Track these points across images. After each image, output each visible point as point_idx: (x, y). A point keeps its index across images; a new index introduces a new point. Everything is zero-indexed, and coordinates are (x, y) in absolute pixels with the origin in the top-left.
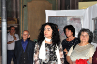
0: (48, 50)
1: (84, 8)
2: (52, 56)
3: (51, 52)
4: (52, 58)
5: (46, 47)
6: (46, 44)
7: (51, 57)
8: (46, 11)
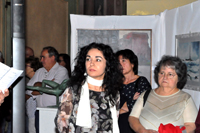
0: (96, 105)
1: (138, 12)
2: (104, 120)
3: (102, 111)
4: (103, 125)
5: (91, 98)
6: (90, 91)
7: (101, 123)
8: (72, 16)
